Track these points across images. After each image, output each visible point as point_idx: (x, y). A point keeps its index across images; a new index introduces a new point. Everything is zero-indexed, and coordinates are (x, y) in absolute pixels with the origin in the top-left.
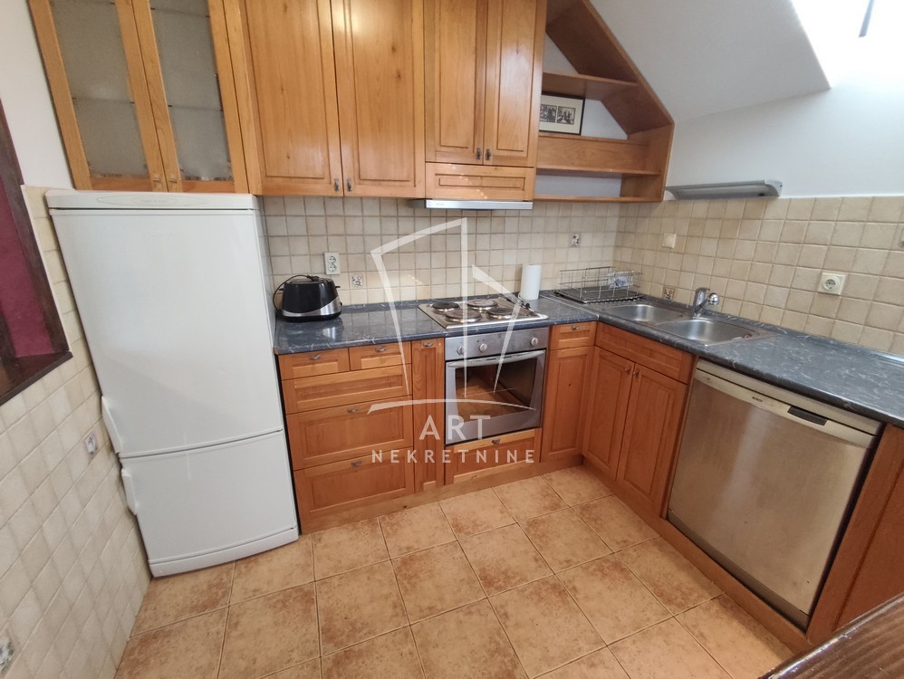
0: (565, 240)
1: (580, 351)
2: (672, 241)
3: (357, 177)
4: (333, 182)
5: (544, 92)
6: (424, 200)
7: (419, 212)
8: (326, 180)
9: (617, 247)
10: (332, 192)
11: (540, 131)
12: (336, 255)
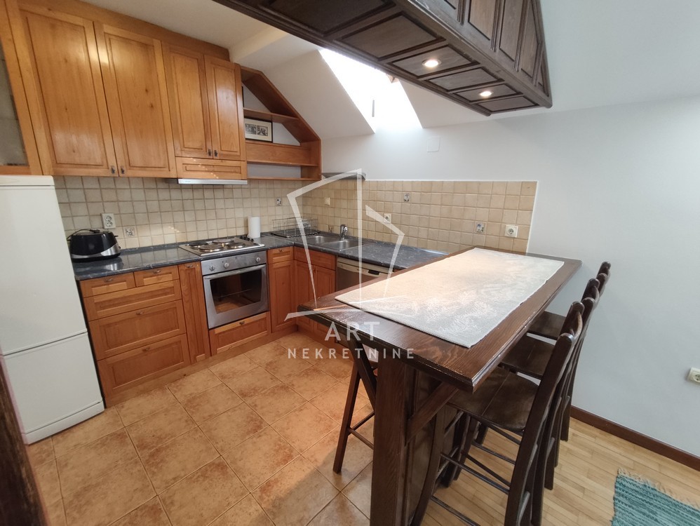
0: (272, 202)
1: (286, 263)
2: (328, 201)
3: (127, 164)
4: (110, 168)
5: (245, 117)
6: (177, 179)
7: (172, 186)
8: (105, 166)
9: (303, 205)
10: (110, 174)
11: (246, 139)
12: (112, 215)
